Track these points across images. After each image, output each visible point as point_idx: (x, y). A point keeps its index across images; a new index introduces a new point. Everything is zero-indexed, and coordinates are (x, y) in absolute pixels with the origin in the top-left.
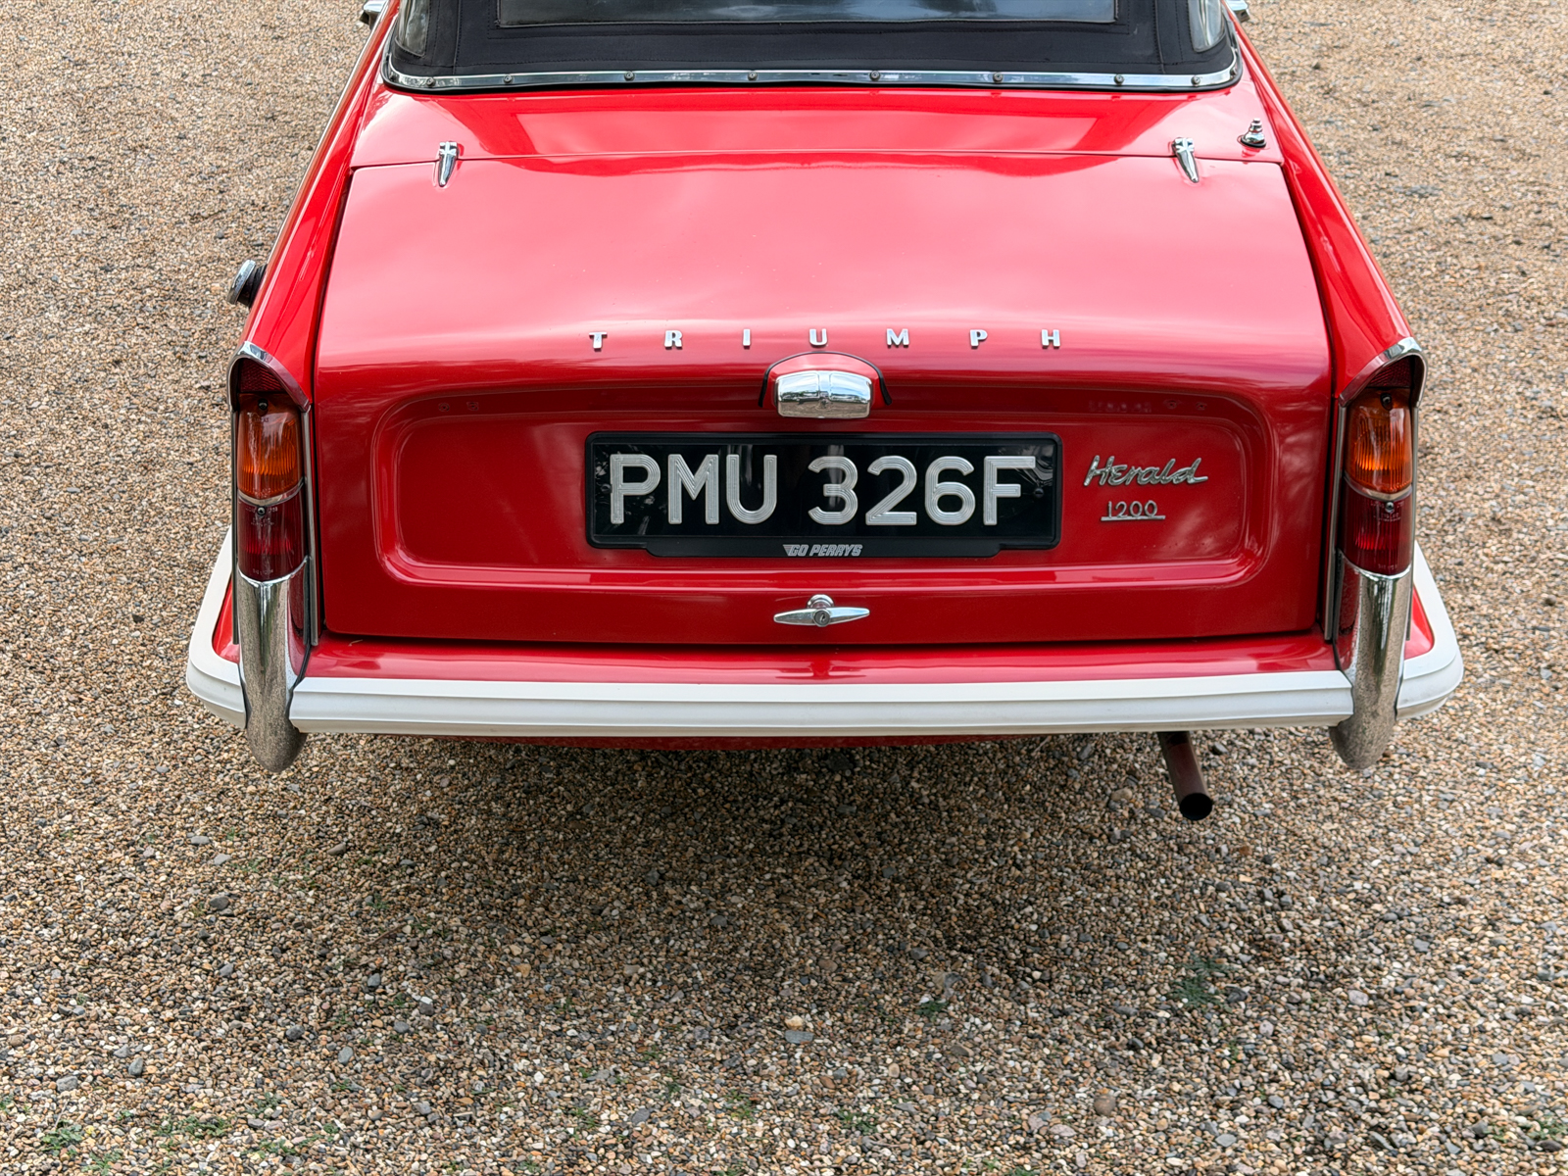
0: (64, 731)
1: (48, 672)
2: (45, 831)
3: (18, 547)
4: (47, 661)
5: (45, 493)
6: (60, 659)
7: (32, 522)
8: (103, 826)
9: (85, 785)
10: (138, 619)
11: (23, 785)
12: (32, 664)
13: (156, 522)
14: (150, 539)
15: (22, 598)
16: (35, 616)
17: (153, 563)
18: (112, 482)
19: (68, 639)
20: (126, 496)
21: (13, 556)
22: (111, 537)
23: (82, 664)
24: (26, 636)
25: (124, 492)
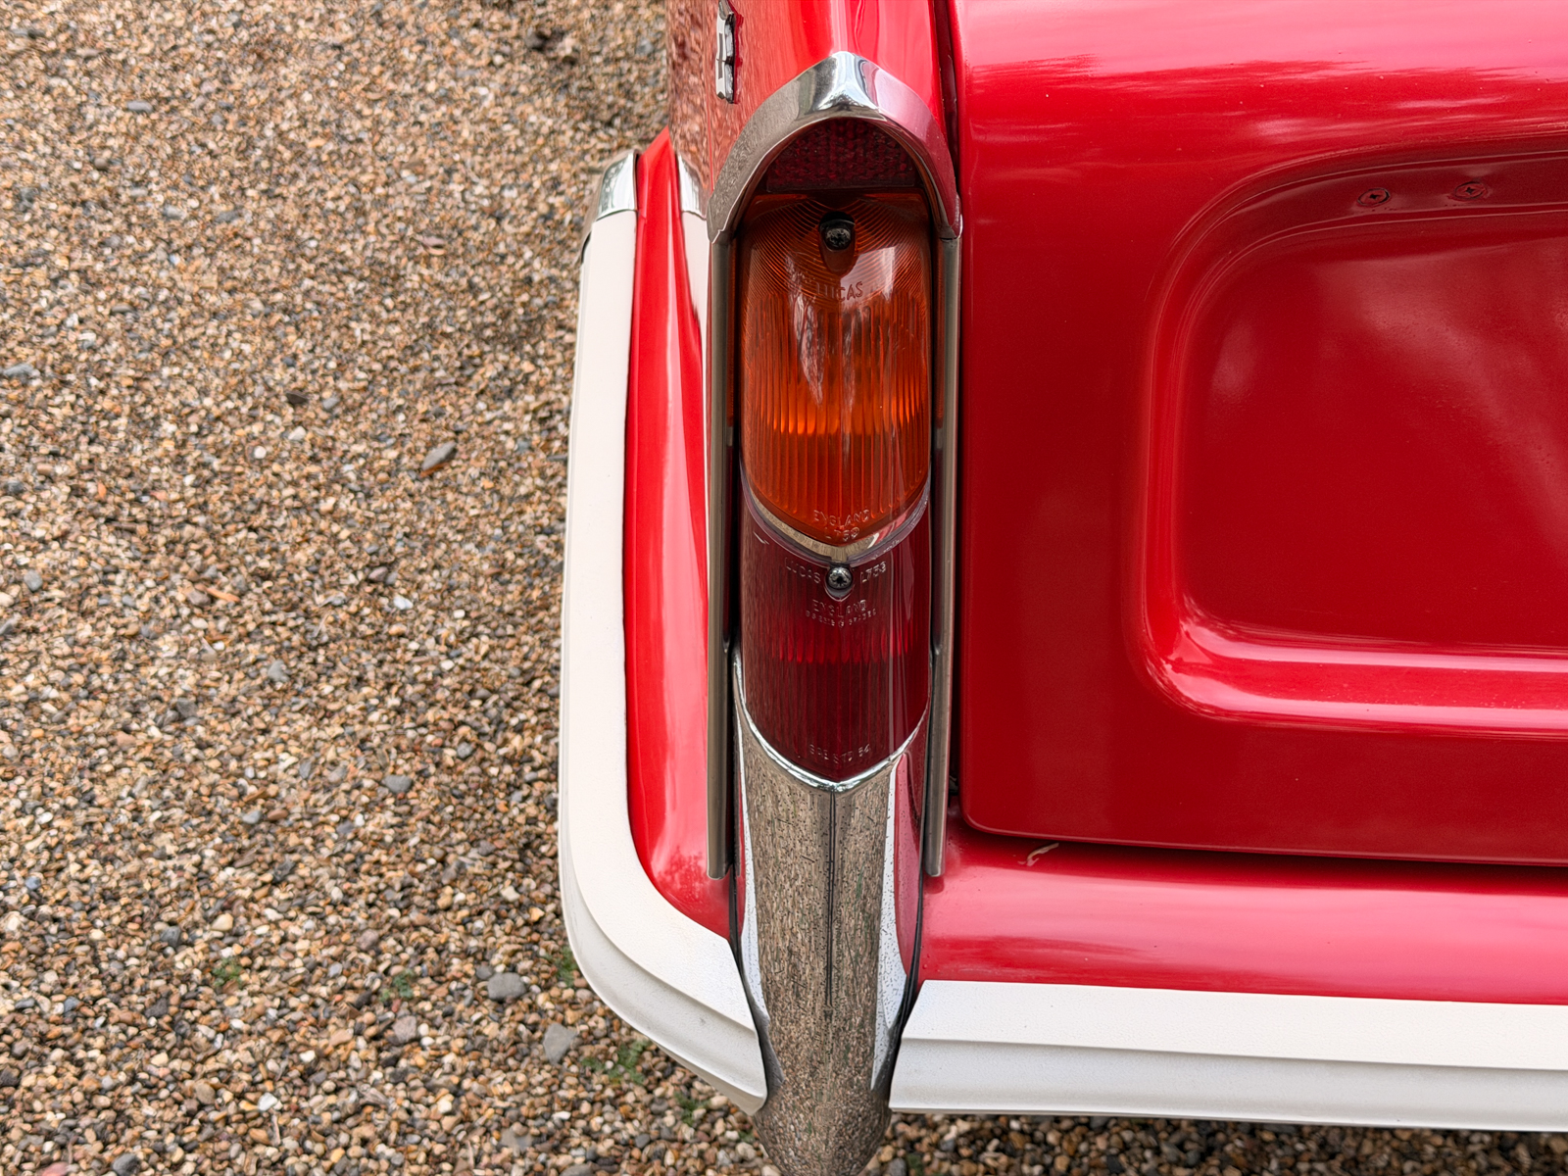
0: (188, 680)
1: (142, 529)
2: (182, 961)
3: (53, 232)
4: (137, 502)
5: (91, 113)
6: (160, 495)
7: (75, 179)
8: (302, 945)
9: (249, 827)
10: (297, 400)
11: (121, 828)
12: (108, 510)
13: (295, 176)
14: (292, 213)
15: (73, 351)
16: (102, 392)
17: (306, 267)
18: (207, 88)
19: (169, 445)
20: (233, 117)
21: (48, 253)
22: (221, 208)
23: (202, 508)
24: (91, 442)
25: (229, 109)
